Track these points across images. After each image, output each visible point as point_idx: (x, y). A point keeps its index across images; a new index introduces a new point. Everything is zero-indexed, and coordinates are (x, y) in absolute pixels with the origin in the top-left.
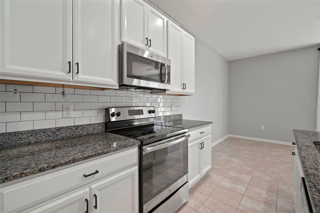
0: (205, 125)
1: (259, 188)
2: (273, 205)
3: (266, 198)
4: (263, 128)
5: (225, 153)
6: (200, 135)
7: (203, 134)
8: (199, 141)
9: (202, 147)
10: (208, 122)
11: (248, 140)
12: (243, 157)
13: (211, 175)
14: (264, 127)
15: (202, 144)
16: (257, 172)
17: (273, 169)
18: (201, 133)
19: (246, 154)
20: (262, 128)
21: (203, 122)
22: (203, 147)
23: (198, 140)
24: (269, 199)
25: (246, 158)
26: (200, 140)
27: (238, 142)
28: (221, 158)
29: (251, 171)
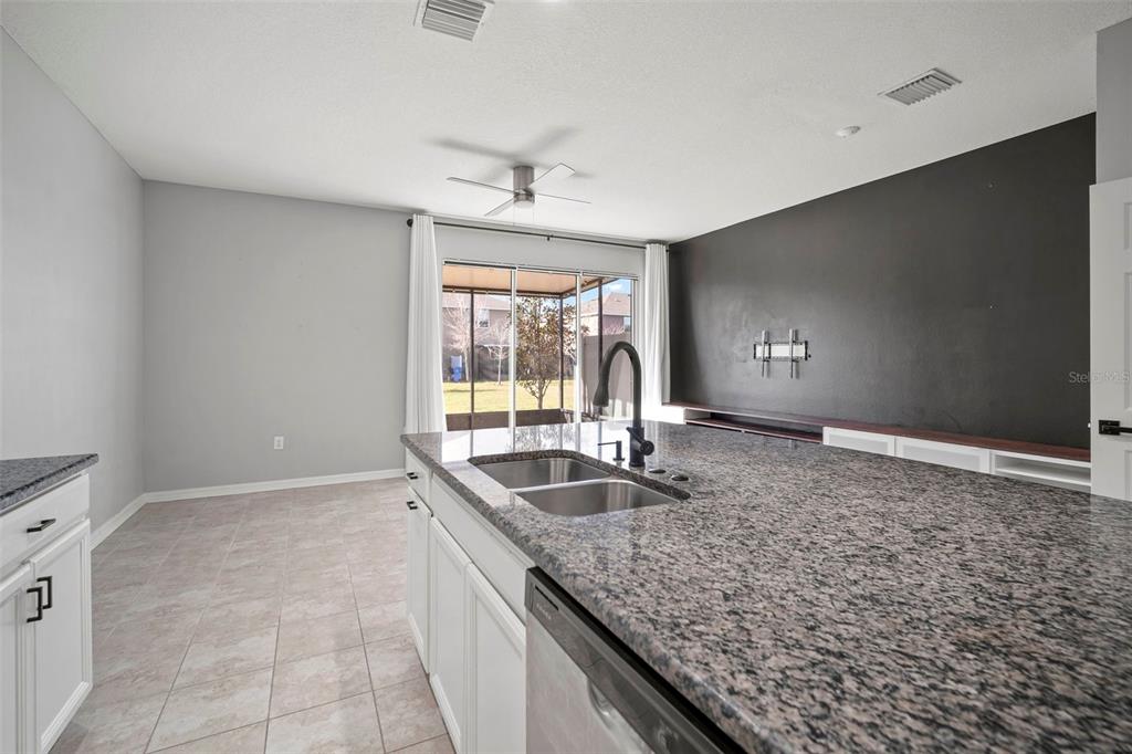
0: (54, 478)
1: (313, 659)
2: (364, 690)
3: (340, 682)
4: (279, 443)
5: (141, 584)
6: (25, 543)
7: (47, 530)
8: (24, 577)
9: (40, 608)
10: (70, 461)
11: (229, 497)
12: (229, 571)
13: (91, 728)
14: (282, 438)
15: (39, 590)
16: (289, 604)
17: (331, 569)
18: (29, 530)
19: (236, 552)
20: (276, 443)
21: (47, 460)
22: (45, 602)
23: (14, 572)
24: (348, 675)
25: (238, 569)
26: (27, 568)
27: (190, 516)
28: (129, 615)
29: (269, 612)
